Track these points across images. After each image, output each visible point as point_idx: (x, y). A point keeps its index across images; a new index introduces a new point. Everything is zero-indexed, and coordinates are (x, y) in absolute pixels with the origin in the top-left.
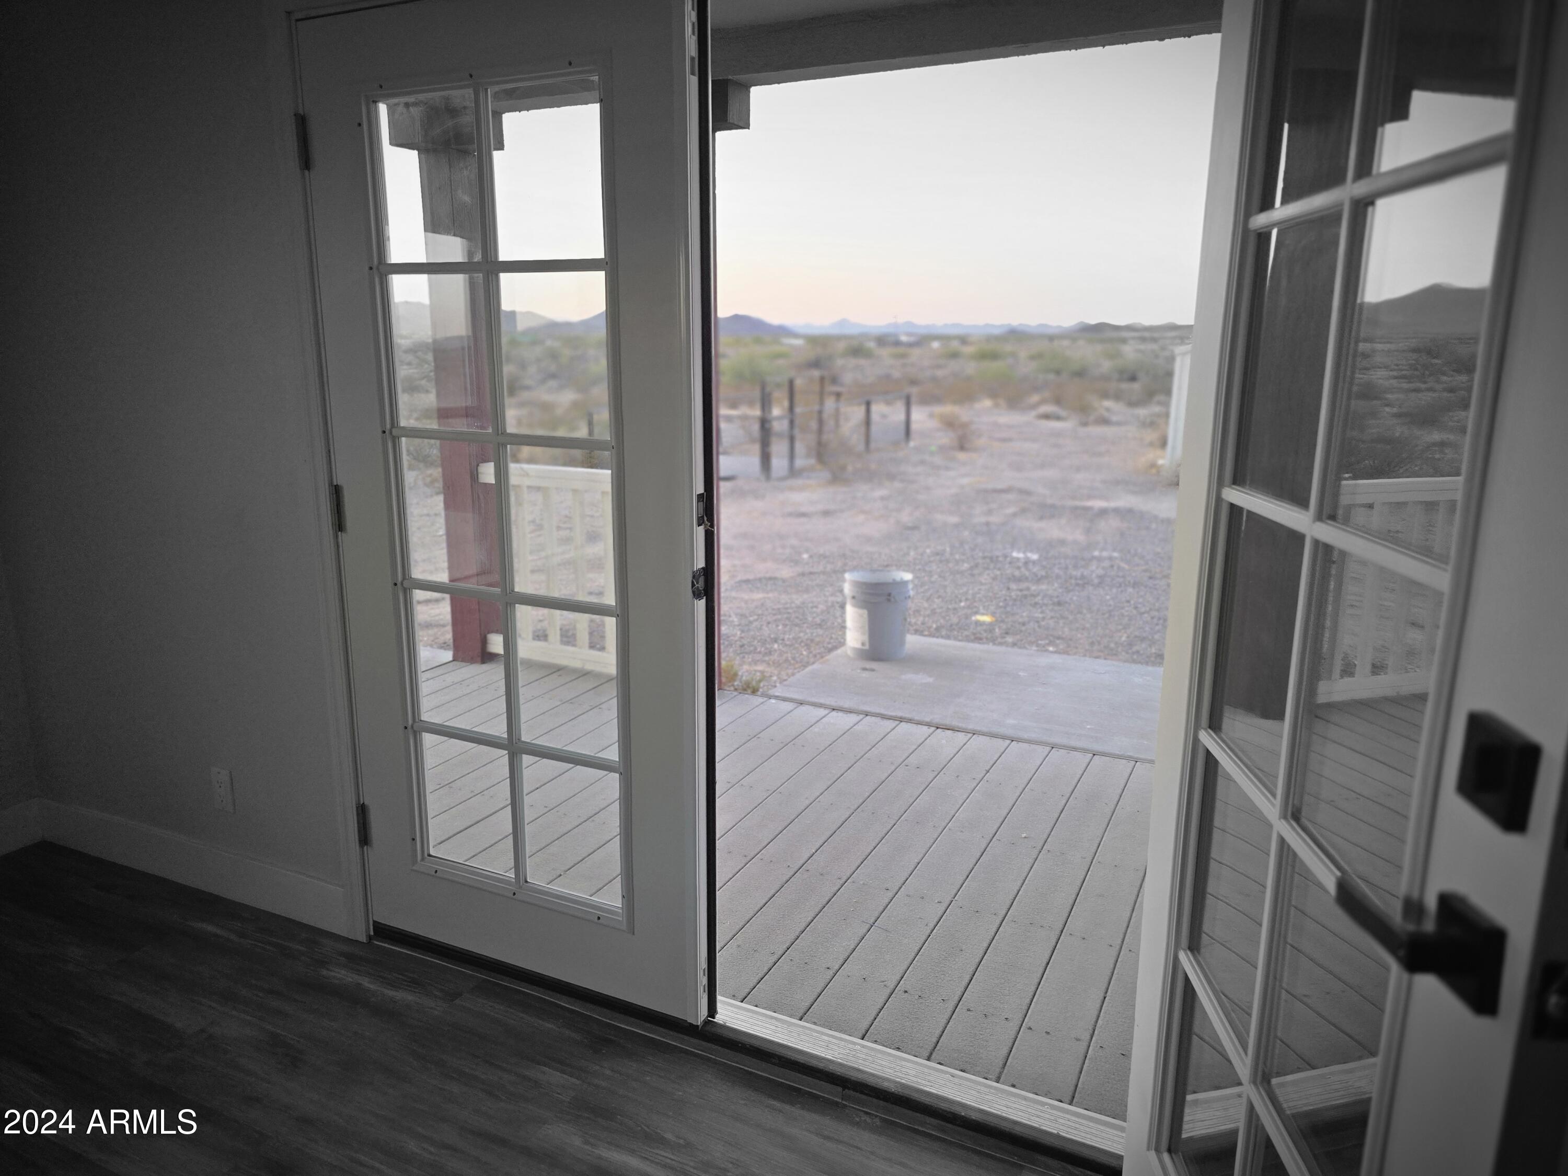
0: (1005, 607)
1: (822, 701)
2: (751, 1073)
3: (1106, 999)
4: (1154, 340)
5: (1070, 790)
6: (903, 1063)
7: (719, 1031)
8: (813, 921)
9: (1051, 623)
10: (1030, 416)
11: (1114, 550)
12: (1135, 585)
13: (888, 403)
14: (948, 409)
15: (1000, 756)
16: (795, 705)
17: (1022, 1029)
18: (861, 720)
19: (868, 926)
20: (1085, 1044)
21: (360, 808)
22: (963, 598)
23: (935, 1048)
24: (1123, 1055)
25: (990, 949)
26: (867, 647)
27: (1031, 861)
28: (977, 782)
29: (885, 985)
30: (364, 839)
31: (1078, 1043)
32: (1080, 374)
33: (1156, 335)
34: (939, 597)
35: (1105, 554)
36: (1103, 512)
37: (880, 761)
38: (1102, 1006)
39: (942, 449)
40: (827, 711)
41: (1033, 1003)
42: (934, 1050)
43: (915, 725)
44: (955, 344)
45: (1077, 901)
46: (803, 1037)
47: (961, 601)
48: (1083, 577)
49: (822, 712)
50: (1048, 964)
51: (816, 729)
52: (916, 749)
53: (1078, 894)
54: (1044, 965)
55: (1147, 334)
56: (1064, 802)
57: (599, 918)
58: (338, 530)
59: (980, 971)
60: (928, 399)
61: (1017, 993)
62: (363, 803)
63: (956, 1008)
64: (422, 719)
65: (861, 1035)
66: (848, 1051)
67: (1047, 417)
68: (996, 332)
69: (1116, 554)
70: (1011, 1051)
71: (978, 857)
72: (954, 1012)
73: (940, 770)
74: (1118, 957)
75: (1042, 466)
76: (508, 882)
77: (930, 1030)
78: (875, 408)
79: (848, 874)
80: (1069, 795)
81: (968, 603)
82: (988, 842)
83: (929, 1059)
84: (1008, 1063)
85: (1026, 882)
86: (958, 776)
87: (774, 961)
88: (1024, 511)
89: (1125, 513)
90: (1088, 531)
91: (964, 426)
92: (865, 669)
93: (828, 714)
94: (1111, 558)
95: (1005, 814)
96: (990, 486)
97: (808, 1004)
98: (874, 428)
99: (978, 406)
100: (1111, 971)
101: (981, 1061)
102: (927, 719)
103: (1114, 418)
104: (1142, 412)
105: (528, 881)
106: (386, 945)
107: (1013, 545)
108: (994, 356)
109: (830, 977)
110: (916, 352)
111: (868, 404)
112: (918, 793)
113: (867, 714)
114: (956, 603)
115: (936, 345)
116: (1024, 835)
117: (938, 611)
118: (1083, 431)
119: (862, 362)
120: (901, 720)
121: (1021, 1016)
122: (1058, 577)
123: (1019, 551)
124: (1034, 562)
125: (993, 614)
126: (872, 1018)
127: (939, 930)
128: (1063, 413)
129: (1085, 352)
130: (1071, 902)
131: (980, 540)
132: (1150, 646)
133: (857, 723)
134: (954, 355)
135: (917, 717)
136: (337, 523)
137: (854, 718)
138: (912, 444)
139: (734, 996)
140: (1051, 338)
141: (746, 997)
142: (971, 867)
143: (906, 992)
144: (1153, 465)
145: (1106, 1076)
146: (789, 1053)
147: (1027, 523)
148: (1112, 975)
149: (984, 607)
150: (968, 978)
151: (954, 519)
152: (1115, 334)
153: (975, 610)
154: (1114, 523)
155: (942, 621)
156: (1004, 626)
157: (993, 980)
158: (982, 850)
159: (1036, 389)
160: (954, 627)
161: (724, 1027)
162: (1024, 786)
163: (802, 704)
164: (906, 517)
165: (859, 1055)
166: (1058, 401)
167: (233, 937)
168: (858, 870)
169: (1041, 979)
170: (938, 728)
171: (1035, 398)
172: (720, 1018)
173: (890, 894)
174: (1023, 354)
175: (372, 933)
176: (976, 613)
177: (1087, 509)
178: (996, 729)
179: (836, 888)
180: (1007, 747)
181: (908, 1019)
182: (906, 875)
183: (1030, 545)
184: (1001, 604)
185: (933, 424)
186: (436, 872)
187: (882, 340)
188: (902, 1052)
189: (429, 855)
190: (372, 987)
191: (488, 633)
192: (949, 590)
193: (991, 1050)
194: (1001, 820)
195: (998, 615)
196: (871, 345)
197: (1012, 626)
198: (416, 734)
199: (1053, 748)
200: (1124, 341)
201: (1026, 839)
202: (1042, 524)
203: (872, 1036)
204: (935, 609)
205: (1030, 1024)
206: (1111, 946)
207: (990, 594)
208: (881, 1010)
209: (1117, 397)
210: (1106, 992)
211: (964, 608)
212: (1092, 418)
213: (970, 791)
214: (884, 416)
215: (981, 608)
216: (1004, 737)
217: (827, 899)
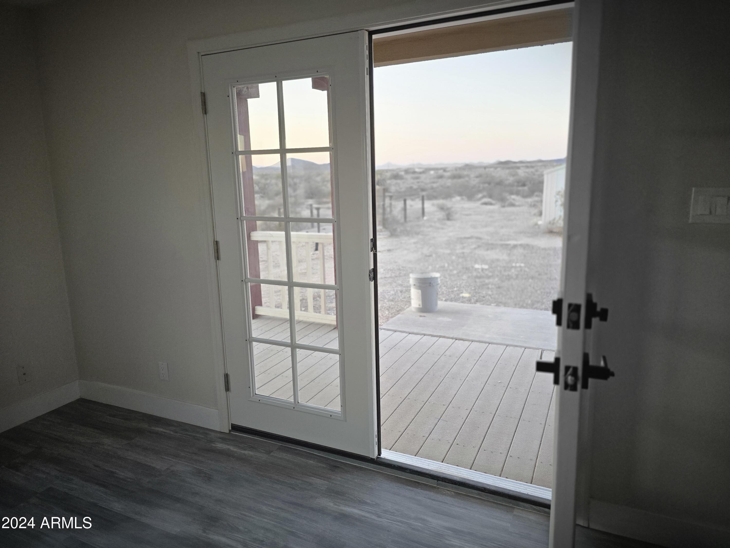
0: (475, 290)
1: (405, 330)
2: (397, 477)
3: (541, 444)
4: (532, 167)
5: (517, 362)
6: (461, 470)
7: (383, 461)
8: (414, 418)
9: (497, 296)
10: (478, 204)
11: (522, 263)
12: (532, 278)
13: (413, 200)
14: (441, 202)
15: (485, 350)
16: (393, 332)
17: (508, 457)
18: (422, 337)
19: (438, 420)
20: (535, 462)
21: (226, 375)
22: (455, 286)
23: (473, 465)
24: (550, 465)
25: (490, 427)
26: (421, 307)
27: (504, 392)
28: (476, 361)
29: (449, 442)
30: (227, 389)
31: (531, 461)
32: (500, 183)
33: (533, 165)
34: (445, 286)
35: (518, 265)
36: (515, 246)
37: (433, 354)
38: (540, 447)
39: (439, 220)
40: (407, 334)
41: (511, 447)
42: (472, 466)
43: (446, 339)
44: (441, 172)
45: (525, 407)
46: (418, 462)
47: (454, 288)
48: (508, 275)
49: (405, 335)
50: (515, 432)
51: (403, 342)
52: (448, 349)
53: (525, 404)
54: (514, 432)
55: (529, 165)
56: (515, 368)
57: (331, 416)
58: (217, 259)
59: (487, 435)
60: (431, 198)
61: (504, 443)
62: (227, 373)
63: (479, 449)
64: (253, 337)
65: (441, 461)
66: (437, 467)
67: (486, 204)
68: (460, 166)
69: (522, 265)
70: (504, 465)
71: (481, 391)
72: (479, 451)
73: (460, 357)
74: (544, 428)
75: (486, 226)
76: (291, 403)
77: (470, 458)
78: (409, 202)
79: (426, 400)
80: (516, 365)
81: (458, 288)
82: (484, 385)
83: (471, 469)
84: (504, 470)
85: (502, 400)
86: (468, 359)
87: (400, 434)
88: (479, 247)
89: (525, 246)
90: (509, 255)
91: (448, 209)
92: (421, 316)
93: (408, 335)
94: (520, 267)
95: (490, 373)
96: (463, 236)
97: (417, 450)
98: (408, 211)
99: (454, 200)
100: (542, 433)
101: (492, 469)
102: (451, 336)
103: (517, 204)
104: (529, 200)
105: (299, 402)
106: (237, 434)
107: (476, 262)
108: (459, 177)
109: (425, 440)
110: (423, 176)
111: (405, 201)
112: (451, 367)
113: (425, 335)
114: (452, 289)
115: (432, 172)
116: (499, 382)
117: (445, 292)
118: (503, 210)
119: (399, 181)
120: (440, 337)
121: (507, 452)
122: (497, 276)
123: (478, 264)
124: (486, 270)
125: (470, 293)
126: (445, 455)
127: (468, 420)
128: (493, 202)
129: (501, 174)
130: (522, 407)
131: (460, 260)
132: (542, 305)
133: (421, 339)
134: (441, 177)
135: (447, 336)
136: (217, 257)
137: (419, 337)
138: (425, 218)
139: (386, 448)
140: (485, 168)
141: (391, 449)
142: (478, 395)
143: (457, 444)
144: (536, 224)
145: (544, 473)
146: (414, 468)
147: (481, 252)
148: (543, 435)
149: (465, 290)
150: (483, 438)
151: (448, 251)
152: (514, 165)
153: (461, 291)
154: (521, 250)
155: (447, 297)
156: (475, 298)
157: (493, 438)
158: (482, 388)
159: (480, 191)
160: (453, 299)
161: (384, 459)
162: (497, 362)
163: (395, 331)
164: (426, 251)
165: (442, 468)
166: (490, 196)
167: (172, 433)
168: (430, 398)
169: (513, 438)
170: (456, 340)
171: (480, 195)
172: (382, 456)
173: (445, 407)
174: (472, 176)
175: (231, 429)
176: (462, 293)
177: (507, 245)
178: (481, 339)
179: (422, 405)
180: (487, 347)
181: (460, 455)
182: (451, 399)
183: (484, 261)
184: (473, 288)
185: (434, 209)
186: (259, 400)
187: (407, 171)
188: (459, 467)
189: (256, 394)
190: (235, 450)
191: (255, 306)
192: (449, 283)
193: (496, 465)
194: (488, 376)
195: (472, 293)
196: (402, 173)
197: (479, 298)
198: (250, 343)
199: (507, 346)
200: (518, 168)
201: (500, 383)
202: (489, 252)
203: (446, 461)
204: (443, 292)
205: (511, 455)
206: (541, 424)
207: (467, 284)
208: (448, 451)
209: (517, 193)
210: (541, 442)
211: (456, 291)
212: (506, 204)
213: (474, 365)
214: (411, 206)
215: (464, 290)
216: (485, 342)
217: (419, 409)
